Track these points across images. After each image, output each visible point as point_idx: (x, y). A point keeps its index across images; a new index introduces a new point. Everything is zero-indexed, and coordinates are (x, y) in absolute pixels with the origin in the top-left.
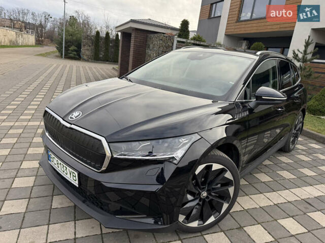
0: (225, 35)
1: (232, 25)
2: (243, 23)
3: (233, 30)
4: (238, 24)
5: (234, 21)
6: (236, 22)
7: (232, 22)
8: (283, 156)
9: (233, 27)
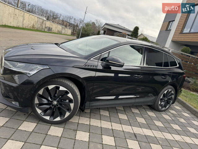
0: (172, 41)
1: (177, 35)
2: (184, 35)
3: (177, 38)
4: (180, 35)
5: (178, 33)
6: (180, 34)
7: (177, 33)
8: (153, 112)
9: (177, 37)
